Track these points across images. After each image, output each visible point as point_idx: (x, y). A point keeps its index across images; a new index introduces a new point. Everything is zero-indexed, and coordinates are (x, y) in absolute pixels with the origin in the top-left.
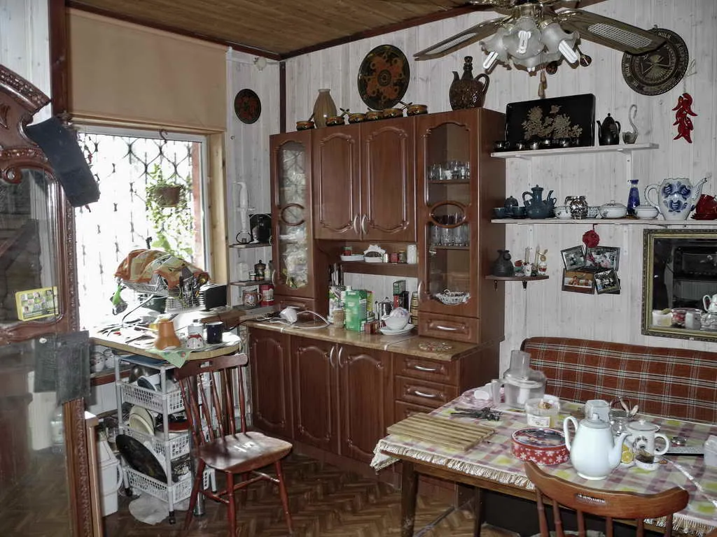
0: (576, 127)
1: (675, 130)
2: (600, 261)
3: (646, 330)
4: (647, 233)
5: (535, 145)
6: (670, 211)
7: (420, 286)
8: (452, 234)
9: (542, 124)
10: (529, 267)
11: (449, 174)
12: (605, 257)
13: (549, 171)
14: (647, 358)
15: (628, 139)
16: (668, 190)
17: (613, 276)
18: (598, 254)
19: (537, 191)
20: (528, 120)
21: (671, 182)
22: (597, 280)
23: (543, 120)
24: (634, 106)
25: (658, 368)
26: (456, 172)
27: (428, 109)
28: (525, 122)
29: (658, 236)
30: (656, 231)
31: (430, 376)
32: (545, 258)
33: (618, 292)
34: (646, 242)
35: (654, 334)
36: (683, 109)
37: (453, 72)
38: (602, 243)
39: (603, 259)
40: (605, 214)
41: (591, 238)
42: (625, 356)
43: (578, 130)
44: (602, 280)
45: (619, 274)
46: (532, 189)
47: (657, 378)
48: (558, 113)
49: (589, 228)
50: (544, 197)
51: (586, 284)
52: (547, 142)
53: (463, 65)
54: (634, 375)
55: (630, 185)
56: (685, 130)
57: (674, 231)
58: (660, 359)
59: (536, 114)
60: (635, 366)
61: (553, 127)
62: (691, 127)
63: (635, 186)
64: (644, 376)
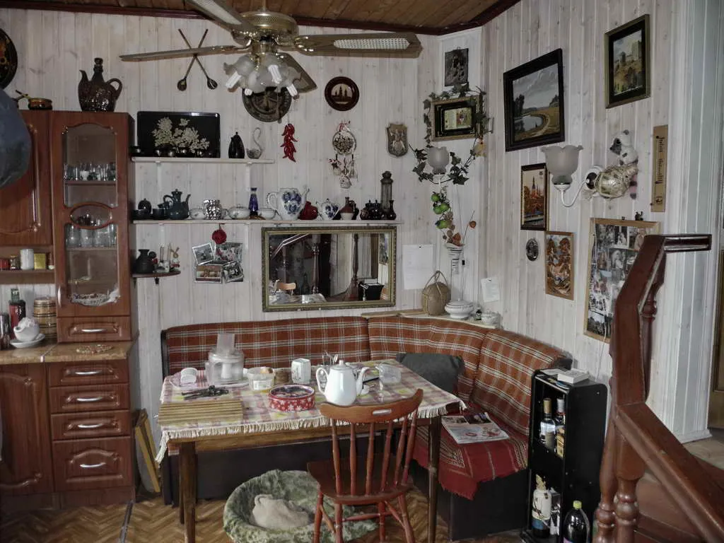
0: (204, 140)
1: (282, 151)
2: (227, 255)
3: (266, 308)
4: (264, 230)
5: (171, 153)
6: (289, 213)
7: (59, 292)
8: (92, 235)
9: (173, 134)
10: (166, 264)
11: (85, 174)
12: (231, 251)
13: (178, 177)
14: (273, 329)
15: (252, 155)
16: (287, 197)
17: (237, 266)
18: (225, 249)
19: (177, 194)
20: (158, 129)
21: (289, 191)
22: (225, 271)
23: (173, 131)
24: (258, 128)
25: (283, 336)
26: (93, 173)
27: (53, 104)
28: (156, 130)
29: (272, 233)
30: (271, 229)
31: (95, 379)
32: (178, 256)
33: (242, 280)
34: (263, 237)
35: (272, 311)
36: (289, 136)
37: (81, 71)
38: (228, 240)
39: (229, 253)
40: (235, 216)
41: (219, 236)
42: (256, 331)
43: (205, 144)
44: (228, 271)
45: (242, 265)
46: (172, 193)
47: (283, 343)
48: (186, 126)
49: (216, 228)
50: (183, 199)
51: (215, 275)
52: (184, 151)
53: (93, 67)
54: (266, 345)
55: (250, 193)
56: (289, 150)
57: (284, 229)
58: (282, 328)
59: (165, 125)
60: (265, 337)
61: (183, 138)
62: (294, 150)
63: (253, 192)
64: (274, 344)
